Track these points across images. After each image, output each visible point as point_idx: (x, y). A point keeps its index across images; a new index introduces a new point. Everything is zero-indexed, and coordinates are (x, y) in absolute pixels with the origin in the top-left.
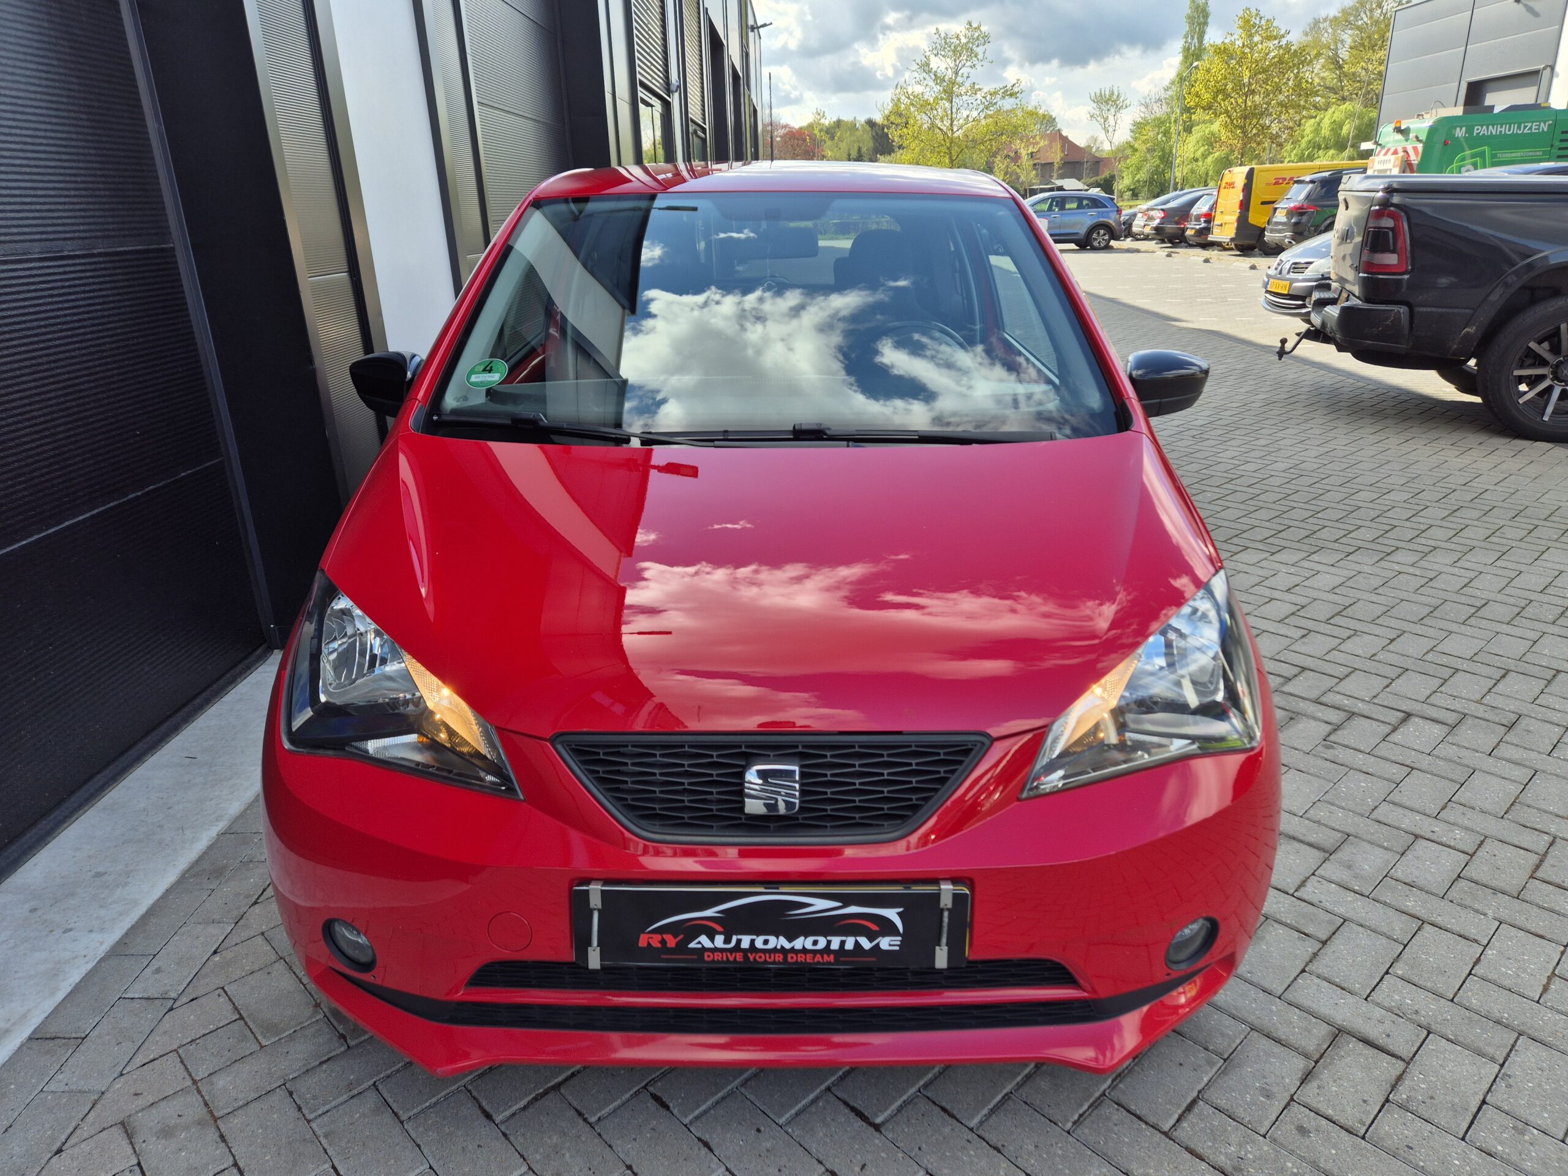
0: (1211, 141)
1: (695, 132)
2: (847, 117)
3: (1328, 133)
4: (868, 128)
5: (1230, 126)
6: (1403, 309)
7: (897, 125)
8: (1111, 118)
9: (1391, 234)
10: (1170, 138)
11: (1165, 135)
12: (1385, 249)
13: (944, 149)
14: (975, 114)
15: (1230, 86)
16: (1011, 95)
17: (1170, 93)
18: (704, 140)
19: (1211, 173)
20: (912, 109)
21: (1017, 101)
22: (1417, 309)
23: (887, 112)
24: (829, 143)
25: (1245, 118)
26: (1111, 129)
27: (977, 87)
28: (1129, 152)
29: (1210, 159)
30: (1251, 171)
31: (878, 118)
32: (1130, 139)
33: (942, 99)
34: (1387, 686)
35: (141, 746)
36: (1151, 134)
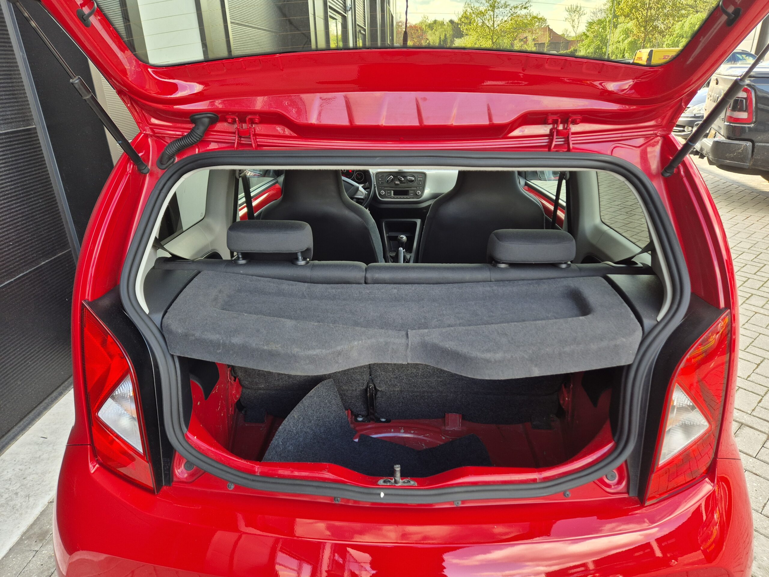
0: (627, 33)
1: (360, 31)
2: (439, 19)
3: (688, 30)
4: (450, 24)
5: (639, 25)
6: (749, 144)
7: (465, 24)
8: (576, 21)
9: (744, 101)
10: (606, 30)
11: (603, 29)
12: (741, 110)
13: (489, 37)
14: (506, 18)
15: (639, 5)
16: (525, 8)
17: (607, 7)
18: (365, 35)
19: (626, 49)
20: (473, 15)
21: (528, 11)
22: (757, 144)
23: (460, 16)
24: (430, 32)
25: (646, 22)
26: (576, 26)
27: (507, 4)
28: (584, 37)
29: (626, 42)
30: (652, 51)
31: (456, 20)
32: (585, 31)
33: (489, 10)
34: (760, 402)
35: (16, 429)
36: (596, 28)
